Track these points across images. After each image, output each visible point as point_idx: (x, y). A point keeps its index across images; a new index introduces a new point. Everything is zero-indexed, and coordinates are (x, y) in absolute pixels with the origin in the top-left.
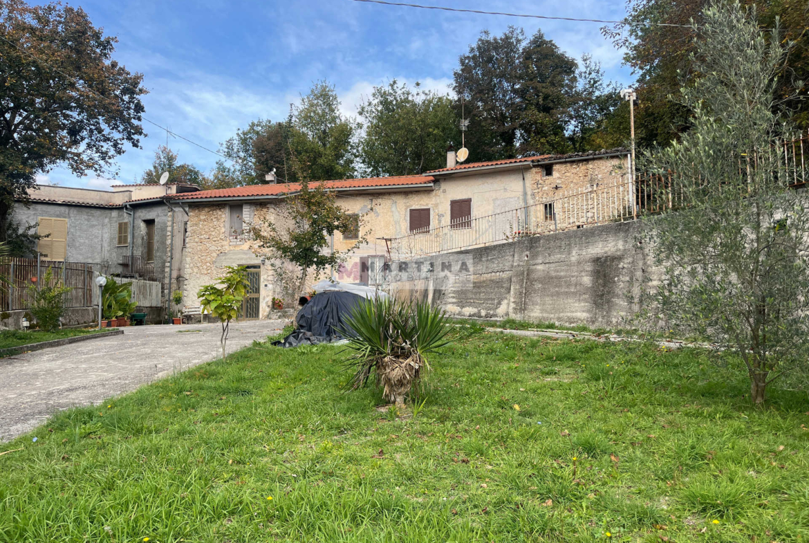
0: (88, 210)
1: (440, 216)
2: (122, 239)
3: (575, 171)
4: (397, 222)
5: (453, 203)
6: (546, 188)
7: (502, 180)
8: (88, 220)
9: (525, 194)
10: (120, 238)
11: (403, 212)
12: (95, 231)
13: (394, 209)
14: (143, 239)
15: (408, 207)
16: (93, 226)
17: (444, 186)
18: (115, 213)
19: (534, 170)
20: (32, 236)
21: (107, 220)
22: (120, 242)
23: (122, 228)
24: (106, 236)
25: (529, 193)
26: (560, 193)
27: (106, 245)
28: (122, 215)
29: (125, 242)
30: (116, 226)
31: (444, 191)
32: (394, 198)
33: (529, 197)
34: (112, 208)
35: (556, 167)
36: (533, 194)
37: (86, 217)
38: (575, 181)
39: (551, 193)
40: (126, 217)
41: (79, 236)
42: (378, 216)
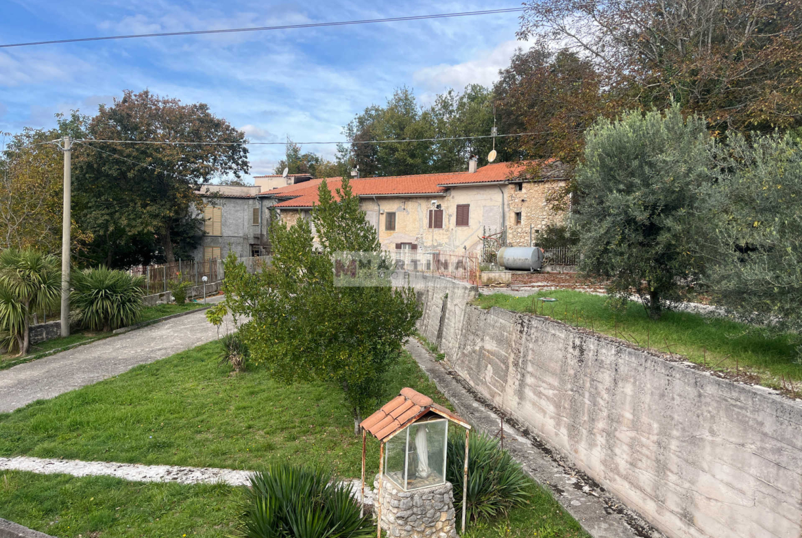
0: (234, 200)
1: (450, 216)
2: (255, 221)
3: (536, 189)
4: (421, 219)
5: (458, 206)
6: (516, 201)
7: (490, 192)
8: (235, 207)
9: (503, 204)
10: (254, 219)
11: (425, 212)
12: (239, 214)
13: (419, 209)
14: (267, 220)
15: (428, 208)
16: (237, 211)
17: (453, 193)
18: (251, 202)
19: (510, 186)
20: (200, 220)
21: (246, 207)
22: (254, 223)
23: (255, 211)
24: (246, 217)
25: (506, 203)
26: (526, 204)
27: (246, 224)
28: (255, 204)
29: (257, 222)
30: (252, 210)
31: (453, 198)
32: (420, 201)
33: (506, 206)
34: (249, 198)
35: (524, 185)
36: (508, 205)
37: (233, 205)
38: (536, 196)
39: (520, 205)
40: (257, 205)
41: (230, 218)
42: (408, 214)
